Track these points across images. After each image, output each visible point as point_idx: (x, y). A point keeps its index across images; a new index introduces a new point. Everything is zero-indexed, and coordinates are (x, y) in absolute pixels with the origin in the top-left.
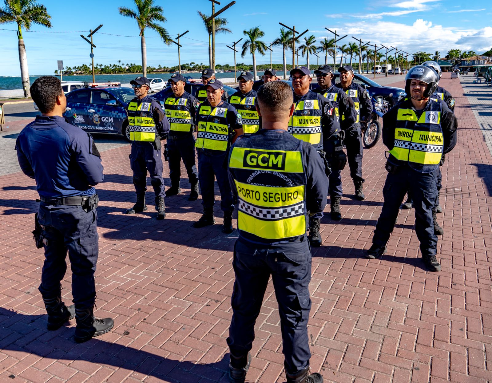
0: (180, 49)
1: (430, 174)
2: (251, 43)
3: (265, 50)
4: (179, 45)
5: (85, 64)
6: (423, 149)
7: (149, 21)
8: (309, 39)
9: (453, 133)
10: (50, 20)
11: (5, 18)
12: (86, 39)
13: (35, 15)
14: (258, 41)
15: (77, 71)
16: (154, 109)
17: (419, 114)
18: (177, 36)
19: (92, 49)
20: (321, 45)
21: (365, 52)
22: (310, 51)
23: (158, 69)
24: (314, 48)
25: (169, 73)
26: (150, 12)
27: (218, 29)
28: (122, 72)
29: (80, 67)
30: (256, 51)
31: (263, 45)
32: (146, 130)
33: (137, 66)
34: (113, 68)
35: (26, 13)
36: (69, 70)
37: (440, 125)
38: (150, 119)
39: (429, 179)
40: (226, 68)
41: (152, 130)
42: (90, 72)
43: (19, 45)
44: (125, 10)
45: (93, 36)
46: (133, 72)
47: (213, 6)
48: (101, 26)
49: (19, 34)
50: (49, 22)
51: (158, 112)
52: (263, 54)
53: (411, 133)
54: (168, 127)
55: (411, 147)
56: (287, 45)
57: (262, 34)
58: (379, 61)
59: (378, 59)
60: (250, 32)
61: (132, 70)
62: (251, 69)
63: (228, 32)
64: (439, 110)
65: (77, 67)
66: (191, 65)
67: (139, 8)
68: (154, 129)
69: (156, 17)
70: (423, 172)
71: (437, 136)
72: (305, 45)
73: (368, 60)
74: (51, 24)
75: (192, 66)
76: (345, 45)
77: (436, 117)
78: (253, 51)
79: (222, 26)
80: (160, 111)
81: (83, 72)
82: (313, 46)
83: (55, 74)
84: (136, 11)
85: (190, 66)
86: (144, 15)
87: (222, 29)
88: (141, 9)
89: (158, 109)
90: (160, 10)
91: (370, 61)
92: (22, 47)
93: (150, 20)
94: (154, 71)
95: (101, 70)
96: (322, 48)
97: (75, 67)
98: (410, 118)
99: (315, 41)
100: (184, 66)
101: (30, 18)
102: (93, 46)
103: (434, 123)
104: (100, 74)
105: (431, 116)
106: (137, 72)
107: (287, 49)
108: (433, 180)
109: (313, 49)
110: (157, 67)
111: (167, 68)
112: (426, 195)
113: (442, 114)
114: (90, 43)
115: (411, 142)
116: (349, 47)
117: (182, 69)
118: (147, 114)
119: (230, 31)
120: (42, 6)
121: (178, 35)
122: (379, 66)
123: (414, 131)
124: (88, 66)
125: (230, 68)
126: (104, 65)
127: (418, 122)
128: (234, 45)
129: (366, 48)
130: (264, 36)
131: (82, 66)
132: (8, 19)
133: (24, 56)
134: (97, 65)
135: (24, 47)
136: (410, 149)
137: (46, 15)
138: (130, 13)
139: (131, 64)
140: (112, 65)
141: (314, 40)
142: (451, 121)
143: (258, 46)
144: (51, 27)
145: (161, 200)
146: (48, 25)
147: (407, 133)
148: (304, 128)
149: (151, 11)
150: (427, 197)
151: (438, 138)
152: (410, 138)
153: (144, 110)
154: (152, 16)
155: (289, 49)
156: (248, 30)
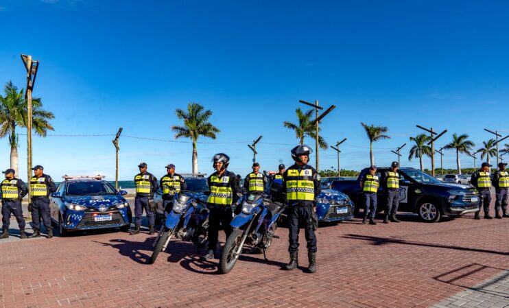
2: (418, 148)
12: (251, 148)
13: (204, 130)
14: (424, 146)
22: (490, 154)
26: (308, 125)
30: (423, 155)
43: (193, 153)
44: (288, 124)
45: (256, 145)
48: (261, 137)
49: (194, 145)
56: (461, 149)
60: (417, 138)
63: (387, 138)
67: (300, 121)
72: (485, 148)
78: (420, 155)
82: (494, 150)
84: (297, 124)
86: (303, 127)
87: (382, 136)
92: (195, 154)
102: (255, 153)
107: (461, 153)
114: (253, 150)
128: (398, 150)
133: (196, 161)
138: (293, 126)
143: (425, 150)
155: (463, 153)
156: (415, 136)
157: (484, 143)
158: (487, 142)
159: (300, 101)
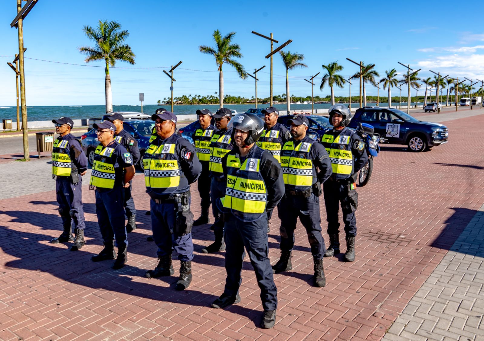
0: (257, 82)
1: (253, 223)
2: (329, 77)
3: (343, 83)
4: (256, 79)
5: (185, 95)
6: (243, 197)
7: (228, 58)
8: (390, 73)
9: (274, 181)
10: (134, 58)
11: (95, 56)
12: (167, 74)
13: (121, 53)
14: (336, 75)
15: (177, 101)
16: (71, 146)
17: (242, 161)
18: (255, 71)
19: (172, 82)
20: (404, 78)
21: (452, 85)
22: (392, 84)
23: (252, 100)
24: (395, 81)
25: (261, 104)
26: (228, 49)
27: (294, 64)
28: (217, 102)
29: (180, 98)
30: (334, 85)
31: (342, 79)
32: (62, 165)
33: (232, 98)
34: (210, 99)
35: (114, 52)
36: (170, 100)
37: (260, 173)
38: (66, 155)
39: (253, 228)
40: (316, 99)
41: (68, 166)
42: (189, 102)
43: (106, 79)
44: (205, 49)
45: (173, 71)
46: (228, 103)
47: (272, 45)
48: (181, 62)
49: (106, 70)
50: (132, 59)
51: (74, 149)
52: (342, 87)
53: (234, 180)
54: (85, 164)
55: (233, 194)
56: (367, 79)
57: (340, 68)
58: (468, 94)
59: (468, 92)
60: (329, 66)
61: (227, 101)
62: (341, 101)
63: (304, 66)
64: (259, 158)
65: (178, 97)
66: (282, 96)
67: (218, 45)
68: (70, 165)
69: (233, 53)
70: (244, 221)
71: (257, 184)
72: (387, 78)
73: (456, 93)
74: (135, 62)
75: (283, 98)
76: (429, 79)
77: (256, 165)
78: (331, 84)
79: (299, 62)
80: (77, 149)
81: (182, 102)
82: (395, 80)
83: (157, 104)
84: (216, 48)
85: (282, 98)
86: (223, 52)
87: (299, 64)
88: (221, 46)
89: (74, 147)
90: (237, 47)
91: (458, 93)
92: (108, 81)
93: (228, 56)
94: (247, 102)
95: (199, 101)
96: (405, 81)
97: (176, 98)
98: (235, 165)
99: (397, 74)
100: (276, 98)
101: (117, 57)
102: (173, 80)
103: (253, 170)
104: (198, 104)
105: (251, 163)
106: (232, 102)
107: (367, 82)
108: (258, 230)
109: (395, 83)
110: (250, 99)
111: (260, 99)
112: (252, 245)
113: (261, 162)
114: (171, 77)
115: (233, 189)
116: (434, 79)
117: (274, 100)
118: (64, 151)
119: (306, 66)
120: (127, 46)
121: (256, 69)
122: (467, 99)
123: (238, 178)
124: (188, 97)
125: (320, 99)
126: (202, 96)
127: (240, 169)
128: (312, 79)
129: (452, 81)
130: (343, 70)
131: (182, 97)
132: (98, 57)
133: (110, 89)
134: (196, 96)
135: (110, 81)
136: (232, 196)
137: (131, 54)
138: (211, 51)
139: (227, 96)
140: (210, 96)
141: (395, 73)
142: (270, 170)
143: (336, 79)
144: (134, 64)
145: (78, 232)
146: (132, 62)
147: (231, 179)
148: (159, 172)
149: (230, 48)
150: (254, 247)
151: (259, 187)
152: (233, 184)
153: (61, 147)
154: (230, 53)
155: (368, 82)
156: (327, 65)
157: (386, 72)
158: (389, 72)
159: (253, 32)
